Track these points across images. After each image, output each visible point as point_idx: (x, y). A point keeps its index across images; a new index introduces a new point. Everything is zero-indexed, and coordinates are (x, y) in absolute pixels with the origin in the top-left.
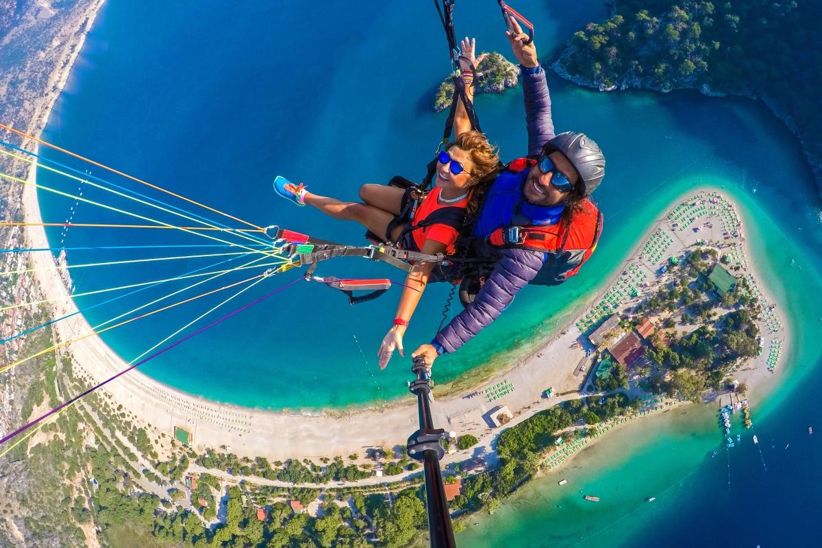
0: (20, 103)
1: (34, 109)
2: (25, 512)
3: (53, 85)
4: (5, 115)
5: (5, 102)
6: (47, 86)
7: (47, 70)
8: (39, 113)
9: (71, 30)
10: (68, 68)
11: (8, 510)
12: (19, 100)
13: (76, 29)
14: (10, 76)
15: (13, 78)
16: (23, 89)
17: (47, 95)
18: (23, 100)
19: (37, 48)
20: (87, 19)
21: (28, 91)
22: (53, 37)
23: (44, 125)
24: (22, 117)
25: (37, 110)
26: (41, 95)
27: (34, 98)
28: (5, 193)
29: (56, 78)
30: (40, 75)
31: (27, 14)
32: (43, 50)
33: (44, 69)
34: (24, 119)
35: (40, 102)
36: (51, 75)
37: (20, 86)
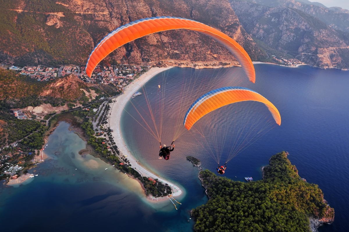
0: (187, 53)
1: (186, 60)
2: (65, 87)
3: (196, 64)
4: (181, 48)
5: (186, 45)
6: (195, 62)
7: (202, 58)
8: (184, 63)
9: (223, 59)
10: (205, 67)
11: (66, 82)
12: (188, 52)
13: (224, 62)
14: (197, 42)
15: (196, 45)
16: (192, 51)
17: (192, 63)
18: (188, 53)
19: (212, 49)
20: (230, 64)
21: (192, 54)
22: (217, 53)
23: (180, 67)
24: (181, 56)
25: (185, 61)
26: (192, 61)
27: (190, 58)
28: (152, 60)
29: (199, 64)
30: (199, 56)
31: (228, 32)
32: (211, 52)
33: (203, 57)
34: (181, 57)
35: (189, 61)
36: (200, 61)
37: (193, 49)
